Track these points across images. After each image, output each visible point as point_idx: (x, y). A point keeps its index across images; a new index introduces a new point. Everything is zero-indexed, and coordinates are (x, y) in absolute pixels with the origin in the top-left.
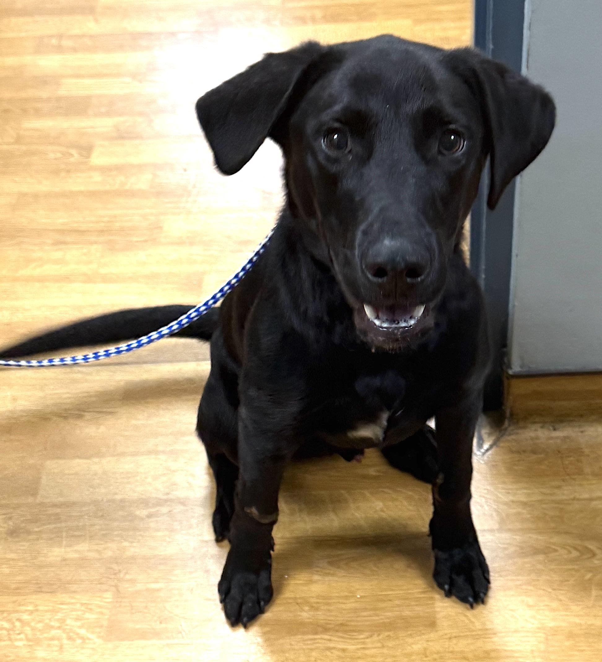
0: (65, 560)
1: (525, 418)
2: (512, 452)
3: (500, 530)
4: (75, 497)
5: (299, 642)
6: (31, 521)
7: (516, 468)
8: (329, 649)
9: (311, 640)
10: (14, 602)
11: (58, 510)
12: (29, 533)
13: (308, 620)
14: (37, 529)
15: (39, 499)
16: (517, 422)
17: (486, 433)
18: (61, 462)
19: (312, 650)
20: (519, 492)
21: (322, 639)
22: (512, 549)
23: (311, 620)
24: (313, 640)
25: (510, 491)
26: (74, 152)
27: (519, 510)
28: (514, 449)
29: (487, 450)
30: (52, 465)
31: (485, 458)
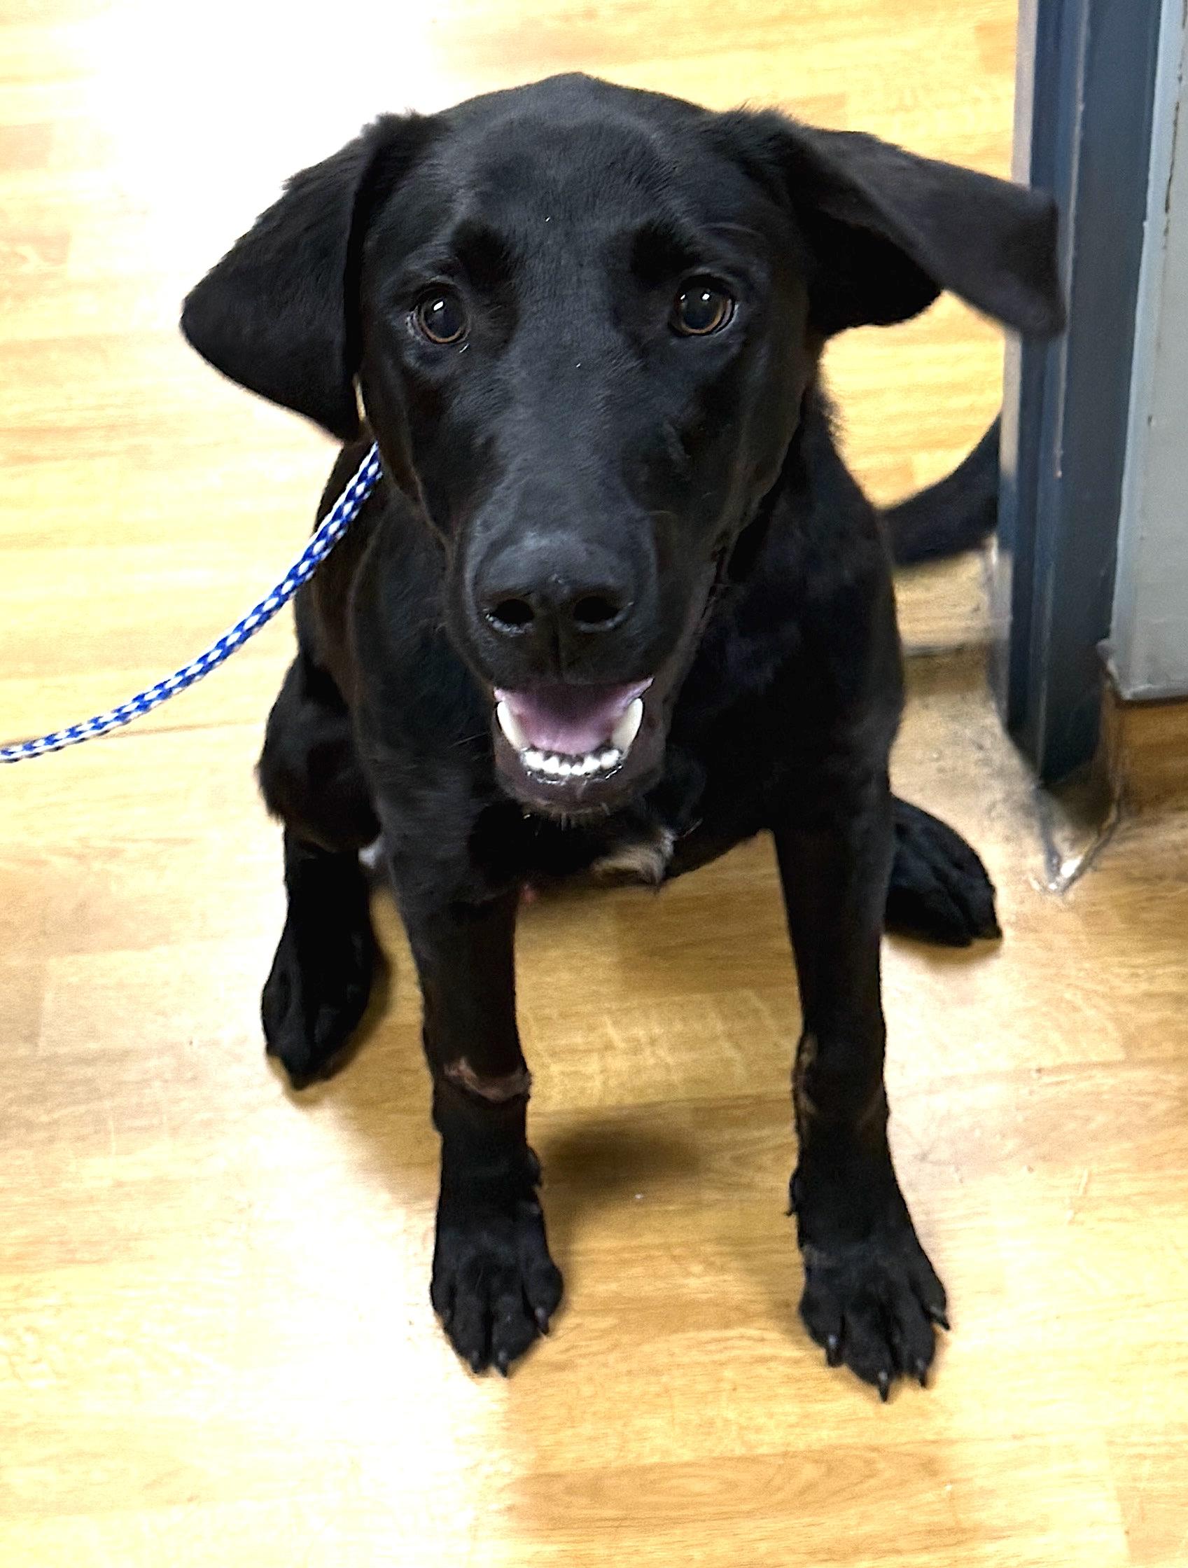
0: (120, 1184)
1: (1158, 801)
2: (1130, 879)
3: (1129, 1062)
4: (122, 1038)
5: (689, 1347)
6: (30, 1100)
7: (1144, 916)
8: (763, 1360)
9: (718, 1340)
10: (16, 1288)
11: (89, 1072)
12: (30, 1126)
13: (705, 1296)
14: (44, 1118)
15: (43, 1048)
16: (1140, 811)
17: (1065, 839)
18: (84, 959)
19: (722, 1364)
20: (1160, 971)
21: (742, 1337)
22: (1161, 1106)
23: (711, 1295)
24: (723, 1341)
25: (1141, 971)
26: (26, 250)
27: (1168, 1013)
28: (1136, 873)
29: (1073, 879)
30: (62, 968)
31: (1071, 896)
